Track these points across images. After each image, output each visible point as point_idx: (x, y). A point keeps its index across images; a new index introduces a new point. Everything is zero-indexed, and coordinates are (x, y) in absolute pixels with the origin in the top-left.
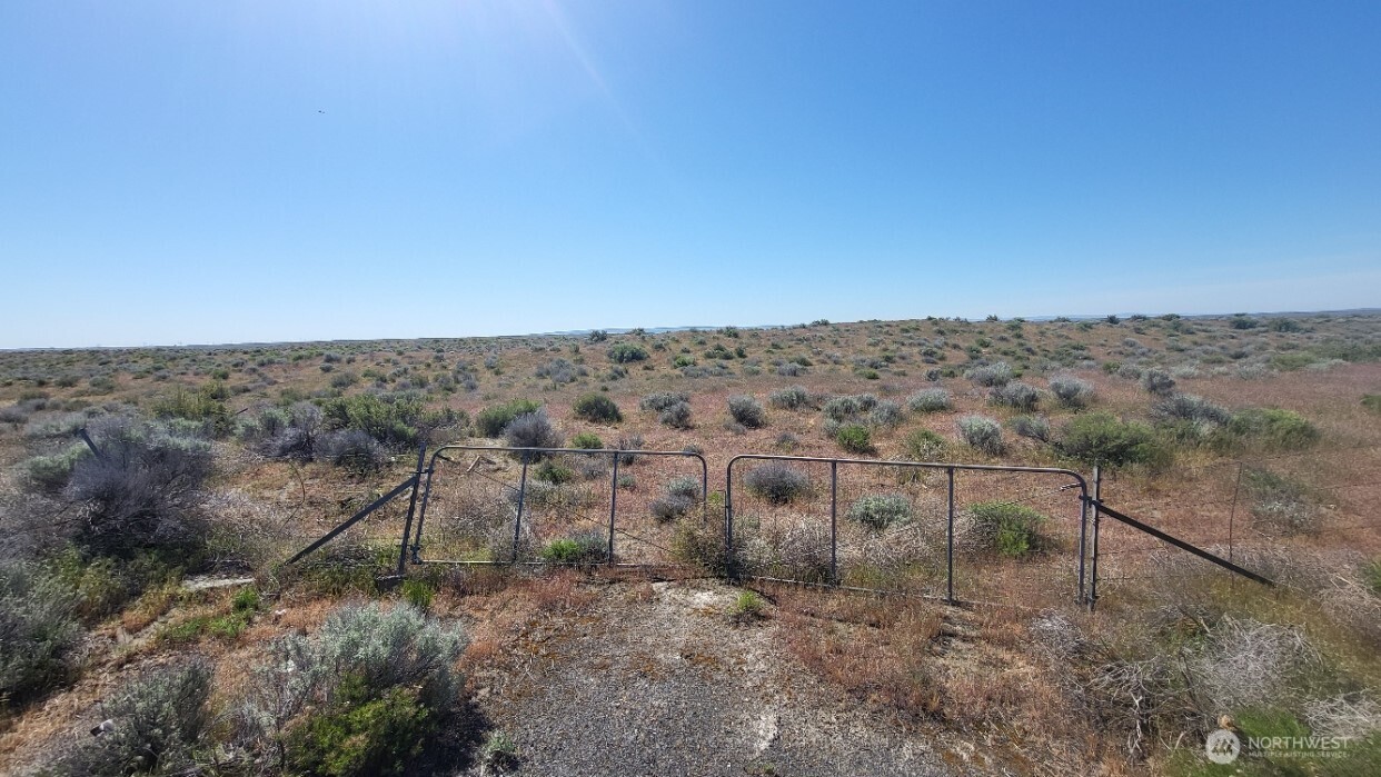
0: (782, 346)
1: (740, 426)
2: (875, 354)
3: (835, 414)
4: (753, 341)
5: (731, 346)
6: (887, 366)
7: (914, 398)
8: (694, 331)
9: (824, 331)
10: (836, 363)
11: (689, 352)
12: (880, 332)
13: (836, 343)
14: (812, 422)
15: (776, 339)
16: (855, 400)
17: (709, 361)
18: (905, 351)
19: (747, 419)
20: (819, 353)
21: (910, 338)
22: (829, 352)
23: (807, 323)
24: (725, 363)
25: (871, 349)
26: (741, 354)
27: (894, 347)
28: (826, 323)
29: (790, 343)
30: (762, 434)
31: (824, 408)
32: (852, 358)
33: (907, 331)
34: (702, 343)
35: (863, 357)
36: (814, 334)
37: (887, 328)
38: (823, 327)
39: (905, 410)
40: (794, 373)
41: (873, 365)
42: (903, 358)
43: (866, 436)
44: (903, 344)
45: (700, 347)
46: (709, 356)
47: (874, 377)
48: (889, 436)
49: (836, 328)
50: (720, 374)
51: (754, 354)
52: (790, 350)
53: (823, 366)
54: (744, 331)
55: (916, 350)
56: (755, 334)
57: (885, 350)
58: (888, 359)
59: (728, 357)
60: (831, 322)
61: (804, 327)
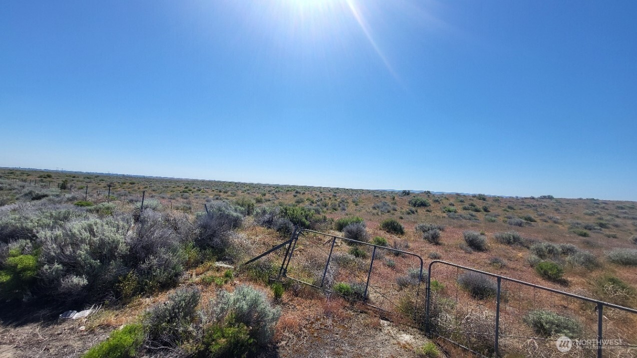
0: (515, 208)
1: (469, 249)
2: (592, 221)
3: (540, 254)
4: (496, 204)
5: (480, 205)
6: (601, 230)
7: (614, 252)
8: (458, 195)
9: (546, 202)
10: (555, 222)
11: (453, 205)
12: (597, 207)
13: (557, 210)
14: (520, 254)
15: (511, 204)
16: (557, 246)
17: (465, 211)
18: (618, 221)
19: (475, 245)
20: (543, 215)
21: (625, 213)
22: (551, 215)
23: (536, 196)
24: (474, 213)
25: (587, 217)
26: (486, 210)
27: (609, 218)
28: (550, 198)
29: (521, 207)
30: (484, 255)
31: (532, 247)
32: (569, 221)
33: (622, 208)
34: (462, 201)
35: (579, 221)
36: (540, 203)
37: (604, 205)
38: (548, 200)
39: (601, 260)
40: (520, 225)
41: (588, 227)
42: (616, 226)
43: (560, 271)
44: (617, 217)
45: (460, 203)
46: (465, 209)
47: (585, 235)
48: (583, 275)
49: (559, 201)
50: (470, 219)
51: (493, 211)
52: (521, 211)
53: (545, 223)
54: (490, 197)
55: (629, 222)
56: (497, 200)
57: (600, 219)
58: (602, 225)
59: (477, 211)
60: (555, 197)
61: (533, 198)
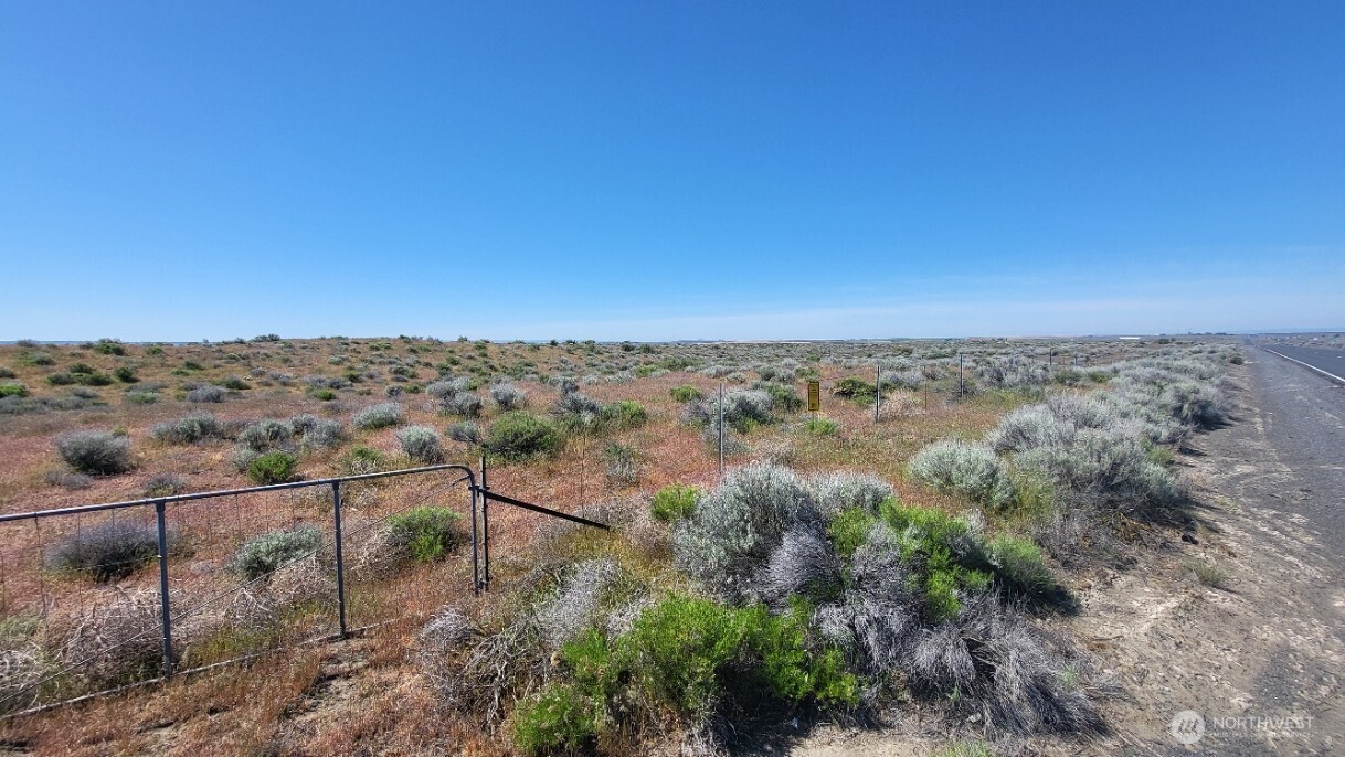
0: (203, 365)
1: (81, 478)
2: (340, 373)
3: (258, 444)
4: (156, 360)
5: (106, 366)
6: (351, 385)
7: (362, 416)
8: (27, 346)
9: (267, 348)
10: (285, 384)
11: (12, 376)
12: (346, 350)
13: (286, 361)
14: (218, 456)
15: (193, 359)
16: (287, 424)
17: (58, 388)
18: (373, 369)
19: (98, 464)
20: (261, 374)
21: (380, 356)
22: (276, 372)
23: (247, 338)
24: (90, 390)
25: (334, 368)
26: (126, 377)
27: (361, 366)
28: (274, 339)
29: (218, 362)
30: (125, 482)
31: (243, 435)
32: (307, 378)
33: (377, 349)
34: (42, 362)
35: (323, 377)
36: (256, 351)
37: (355, 346)
38: (271, 343)
39: (349, 430)
40: (217, 399)
41: (336, 385)
42: (371, 377)
43: (290, 464)
44: (372, 362)
45: (39, 368)
46: (57, 381)
47: (330, 397)
48: (326, 459)
49: (289, 345)
50: (78, 407)
51: (146, 378)
52: (217, 371)
53: (267, 388)
54: (135, 346)
55: (386, 369)
56: (156, 350)
57: (350, 368)
58: (354, 379)
59: (99, 382)
60: (283, 336)
61: (242, 342)
